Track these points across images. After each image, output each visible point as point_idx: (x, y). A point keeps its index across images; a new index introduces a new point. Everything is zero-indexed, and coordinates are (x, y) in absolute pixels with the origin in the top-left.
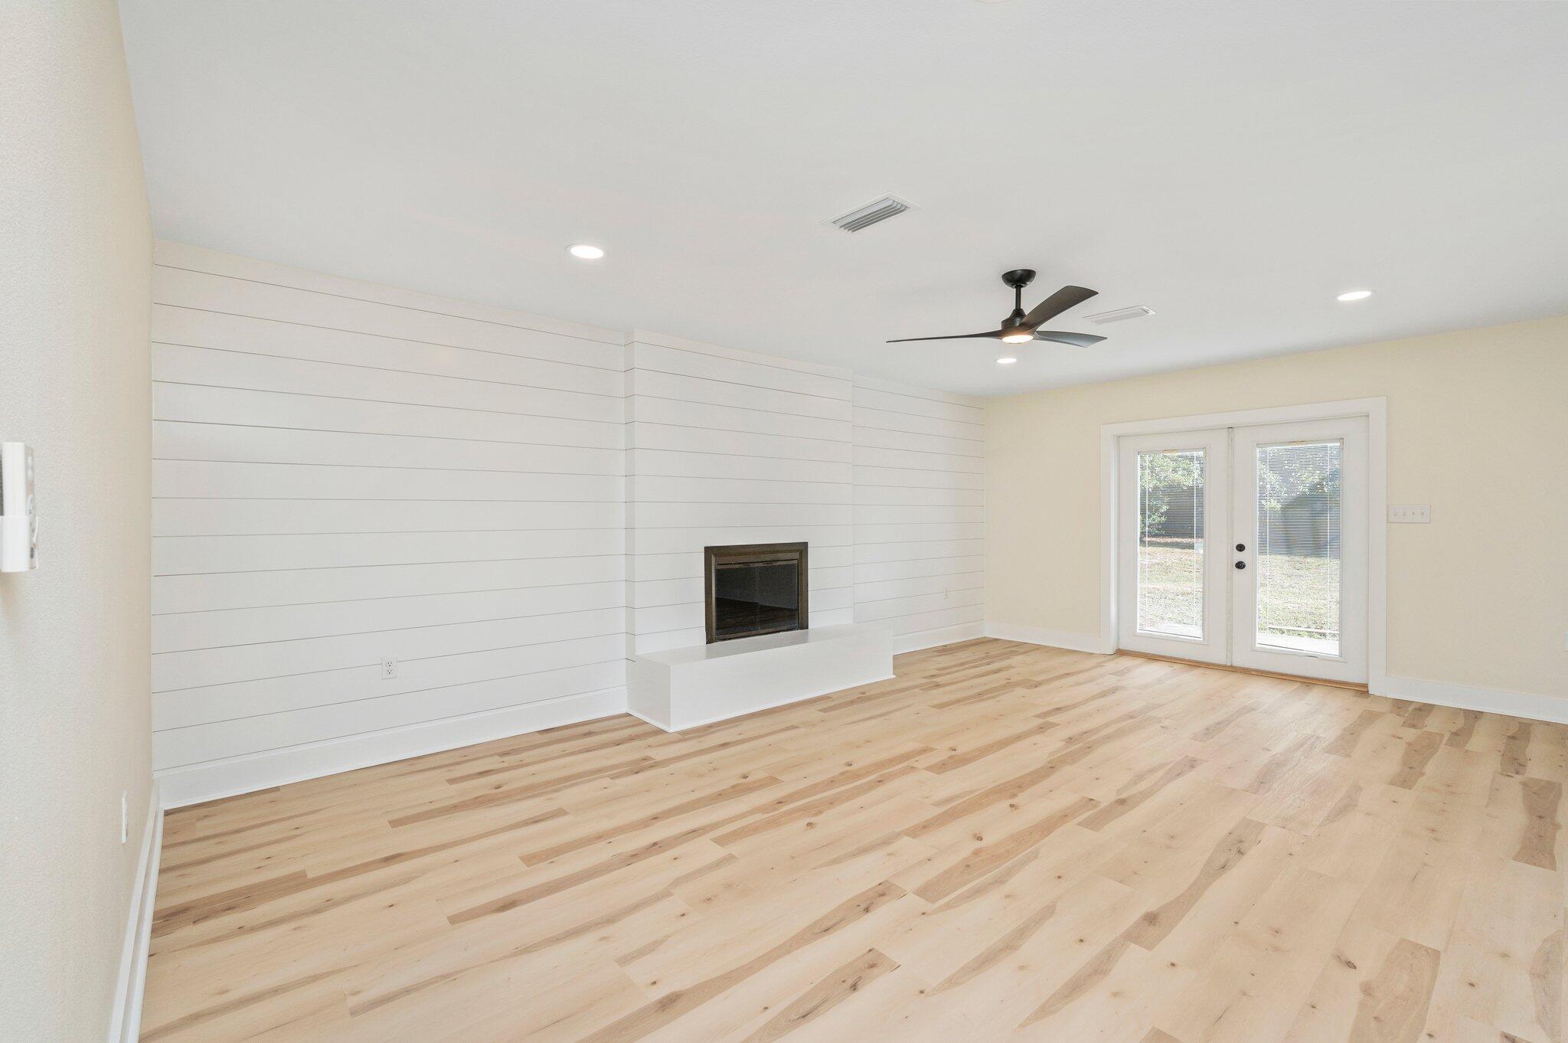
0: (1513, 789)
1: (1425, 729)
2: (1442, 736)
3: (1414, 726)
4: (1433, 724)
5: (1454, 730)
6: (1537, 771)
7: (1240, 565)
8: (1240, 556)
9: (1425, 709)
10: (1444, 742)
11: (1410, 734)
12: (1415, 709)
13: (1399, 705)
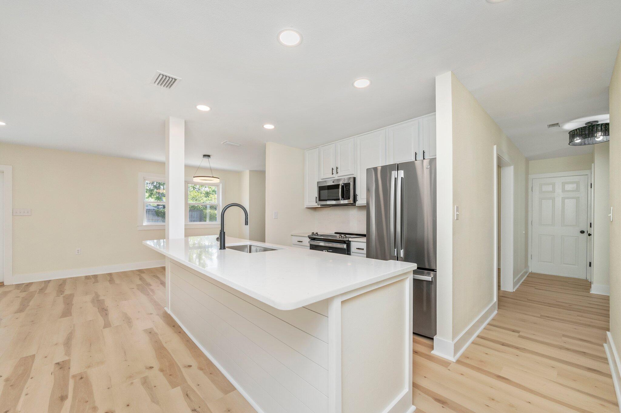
0: (61, 299)
1: (30, 291)
2: (36, 291)
3: (25, 291)
4: (32, 289)
5: (40, 288)
6: (67, 292)
9: (29, 285)
10: (37, 293)
11: (24, 294)
12: (25, 286)
13: (18, 286)
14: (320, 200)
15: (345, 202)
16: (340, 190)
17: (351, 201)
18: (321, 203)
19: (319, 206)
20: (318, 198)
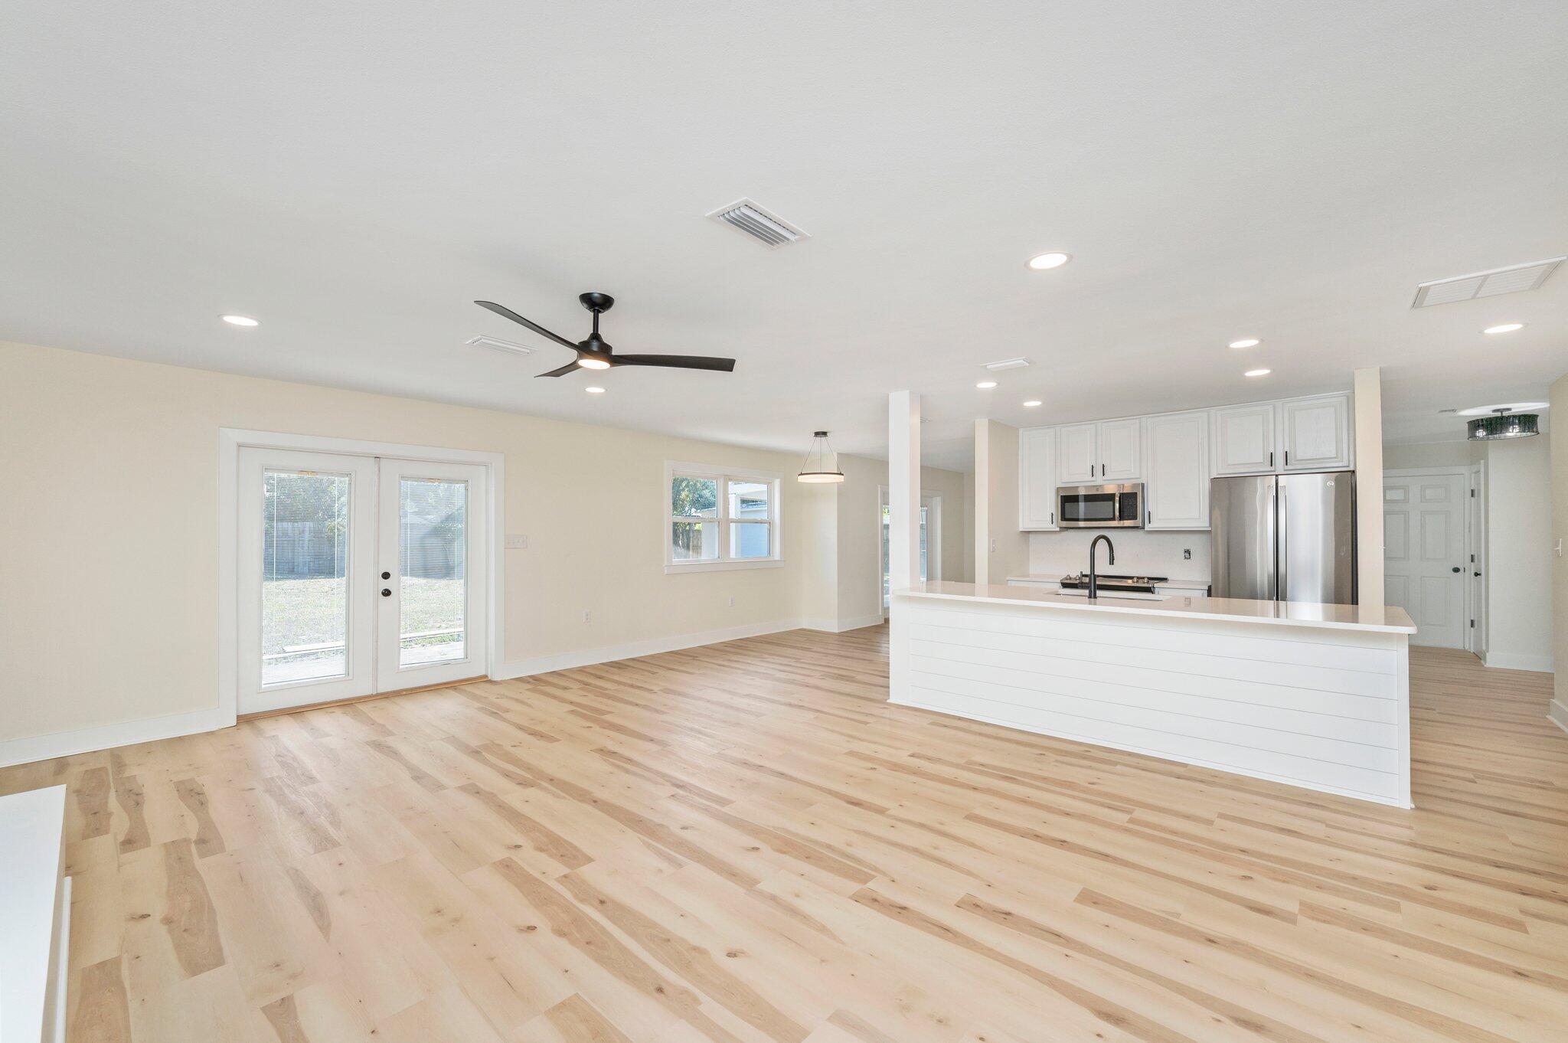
7: (387, 593)
8: (385, 584)
14: (1064, 518)
15: (1127, 523)
16: (1117, 505)
17: (1138, 522)
18: (1065, 524)
19: (1058, 529)
20: (1058, 516)
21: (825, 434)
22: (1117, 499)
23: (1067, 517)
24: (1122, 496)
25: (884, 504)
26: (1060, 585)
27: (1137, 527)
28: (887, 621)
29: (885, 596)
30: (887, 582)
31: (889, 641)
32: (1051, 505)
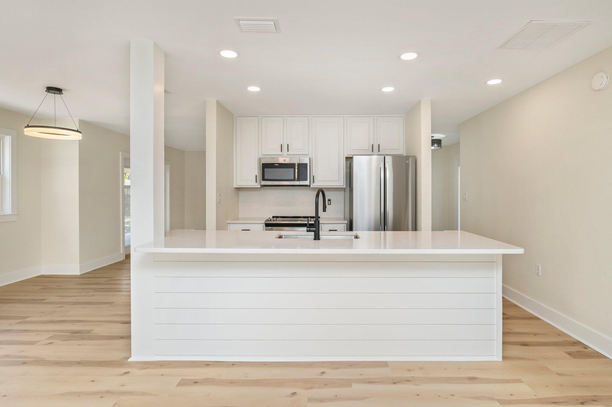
14: (264, 179)
15: (302, 183)
16: (296, 170)
17: (307, 183)
18: (264, 183)
19: (259, 186)
20: (260, 177)
21: (58, 91)
22: (296, 167)
23: (266, 178)
24: (299, 165)
25: (125, 167)
26: (264, 225)
27: (306, 186)
28: (128, 257)
29: (126, 235)
30: (128, 223)
31: (130, 277)
32: (255, 170)
